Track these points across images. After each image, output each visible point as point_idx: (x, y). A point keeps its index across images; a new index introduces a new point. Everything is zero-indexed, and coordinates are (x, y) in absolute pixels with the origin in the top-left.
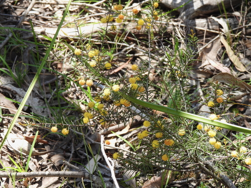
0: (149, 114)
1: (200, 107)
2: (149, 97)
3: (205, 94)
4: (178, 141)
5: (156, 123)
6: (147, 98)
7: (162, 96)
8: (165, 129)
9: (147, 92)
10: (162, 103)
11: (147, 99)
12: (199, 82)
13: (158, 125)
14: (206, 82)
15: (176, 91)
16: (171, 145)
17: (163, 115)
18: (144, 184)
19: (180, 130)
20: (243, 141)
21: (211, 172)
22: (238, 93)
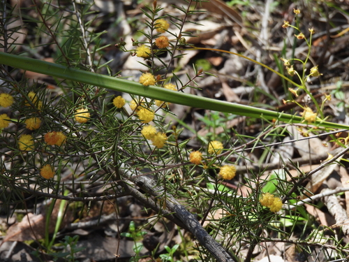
0: (10, 79)
1: (126, 59)
2: (10, 41)
3: (134, 31)
4: (74, 134)
5: (25, 98)
6: (6, 43)
7: (40, 40)
8: (46, 110)
9: (6, 31)
10: (42, 53)
11: (5, 47)
12: (121, 6)
13: (29, 102)
14: (137, 4)
15: (71, 26)
16: (59, 143)
17: (44, 80)
18: (8, 232)
19: (79, 111)
20: (221, 129)
21: (150, 199)
22: (207, 26)
